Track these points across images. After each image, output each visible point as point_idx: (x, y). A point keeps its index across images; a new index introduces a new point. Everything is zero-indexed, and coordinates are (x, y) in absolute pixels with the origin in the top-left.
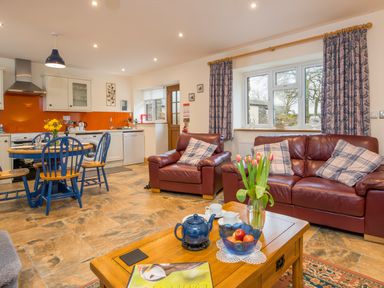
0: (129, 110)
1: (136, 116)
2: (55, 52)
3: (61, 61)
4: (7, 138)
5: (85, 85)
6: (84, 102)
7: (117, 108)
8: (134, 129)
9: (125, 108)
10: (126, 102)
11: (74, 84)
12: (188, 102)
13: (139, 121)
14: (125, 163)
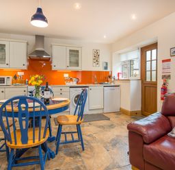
0: (109, 70)
1: (115, 74)
2: (39, 10)
3: (43, 18)
4: (26, 89)
5: (78, 51)
6: (77, 64)
7: (100, 68)
8: (113, 84)
9: (106, 68)
10: (107, 64)
11: (70, 51)
12: (169, 58)
13: (117, 78)
14: (105, 111)
